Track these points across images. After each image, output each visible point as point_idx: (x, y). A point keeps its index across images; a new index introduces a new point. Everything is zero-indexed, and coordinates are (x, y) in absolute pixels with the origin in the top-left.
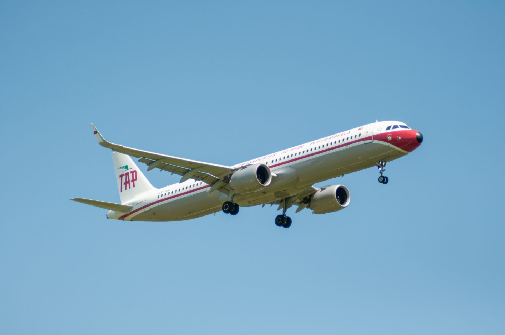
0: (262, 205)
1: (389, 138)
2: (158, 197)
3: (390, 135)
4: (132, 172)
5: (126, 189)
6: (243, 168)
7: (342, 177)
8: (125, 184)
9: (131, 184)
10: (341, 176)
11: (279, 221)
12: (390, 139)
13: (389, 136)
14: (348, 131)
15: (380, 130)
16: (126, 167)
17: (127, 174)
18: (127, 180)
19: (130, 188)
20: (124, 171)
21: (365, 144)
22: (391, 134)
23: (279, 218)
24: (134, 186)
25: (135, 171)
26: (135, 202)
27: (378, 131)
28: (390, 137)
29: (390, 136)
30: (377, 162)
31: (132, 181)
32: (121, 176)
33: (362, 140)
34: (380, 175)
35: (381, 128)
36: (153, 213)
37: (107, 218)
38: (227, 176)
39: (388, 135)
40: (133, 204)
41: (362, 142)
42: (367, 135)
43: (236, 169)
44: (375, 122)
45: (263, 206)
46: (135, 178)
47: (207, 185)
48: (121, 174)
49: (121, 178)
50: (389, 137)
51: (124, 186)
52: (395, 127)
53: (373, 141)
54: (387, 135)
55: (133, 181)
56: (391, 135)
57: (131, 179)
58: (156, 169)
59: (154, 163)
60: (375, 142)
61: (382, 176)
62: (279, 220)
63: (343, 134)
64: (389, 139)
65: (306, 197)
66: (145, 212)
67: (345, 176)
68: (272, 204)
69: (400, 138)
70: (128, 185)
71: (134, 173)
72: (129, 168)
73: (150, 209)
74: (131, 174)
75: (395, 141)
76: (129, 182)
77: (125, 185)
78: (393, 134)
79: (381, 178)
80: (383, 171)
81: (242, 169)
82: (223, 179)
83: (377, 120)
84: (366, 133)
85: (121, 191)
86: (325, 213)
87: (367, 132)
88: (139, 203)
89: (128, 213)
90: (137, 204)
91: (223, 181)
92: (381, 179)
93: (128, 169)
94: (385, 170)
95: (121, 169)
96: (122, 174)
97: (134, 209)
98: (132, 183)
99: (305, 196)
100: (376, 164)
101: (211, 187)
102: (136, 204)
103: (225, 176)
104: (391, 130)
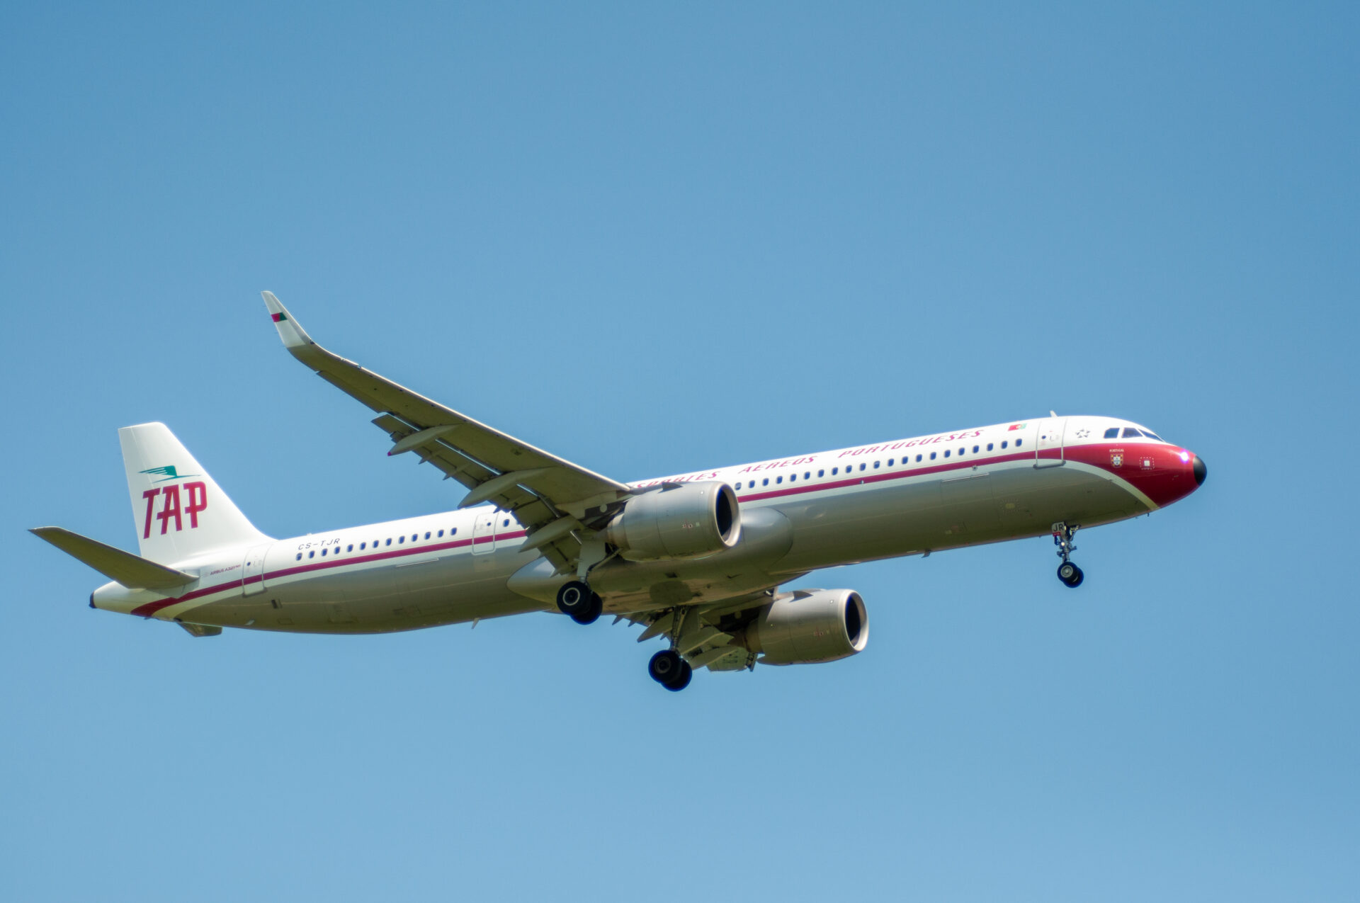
0: (614, 617)
1: (1115, 458)
2: (299, 557)
3: (1119, 450)
4: (191, 487)
5: (164, 531)
6: (667, 487)
7: (925, 556)
8: (164, 516)
9: (186, 518)
10: (923, 555)
11: (662, 668)
12: (1119, 463)
13: (1115, 454)
14: (973, 431)
15: (1086, 436)
16: (171, 471)
17: (172, 491)
18: (172, 507)
19: (179, 527)
20: (165, 481)
21: (1035, 467)
22: (1122, 450)
23: (664, 660)
24: (194, 524)
25: (202, 486)
26: (204, 568)
27: (1080, 437)
28: (1119, 458)
29: (1119, 454)
30: (1058, 524)
31: (187, 510)
32: (150, 495)
33: (1030, 455)
34: (1060, 561)
35: (1088, 432)
36: (274, 602)
37: (93, 605)
38: (598, 508)
39: (1114, 450)
40: (198, 571)
41: (1029, 463)
42: (1043, 444)
43: (641, 491)
44: (1049, 415)
45: (615, 622)
46: (198, 502)
47: (520, 528)
48: (148, 489)
49: (147, 499)
50: (1115, 456)
51: (156, 524)
52: (1129, 433)
53: (1063, 463)
54: (1111, 451)
55: (193, 510)
56: (1121, 452)
57: (185, 501)
58: (411, 454)
59: (416, 434)
60: (1071, 465)
61: (1066, 563)
62: (663, 666)
63: (956, 437)
64: (1115, 463)
65: (733, 615)
66: (244, 596)
67: (933, 554)
68: (634, 619)
69: (1147, 463)
70: (172, 520)
71: (198, 491)
72: (178, 475)
73: (266, 590)
74: (187, 491)
75: (1130, 471)
76: (177, 512)
77: (161, 520)
78: (1129, 451)
79: (1066, 568)
80: (1070, 550)
81: (662, 489)
82: (582, 514)
83: (1052, 413)
84: (1040, 440)
85: (147, 535)
86: (791, 663)
87: (1044, 437)
88: (222, 570)
89: (177, 597)
90: (218, 572)
91: (581, 520)
92: (1067, 571)
93: (177, 477)
94: (1075, 548)
95: (151, 474)
96: (153, 487)
97: (203, 584)
98: (189, 515)
99: (729, 611)
100: (1054, 527)
101: (528, 536)
102: (213, 571)
103: (593, 506)
104: (1119, 440)
